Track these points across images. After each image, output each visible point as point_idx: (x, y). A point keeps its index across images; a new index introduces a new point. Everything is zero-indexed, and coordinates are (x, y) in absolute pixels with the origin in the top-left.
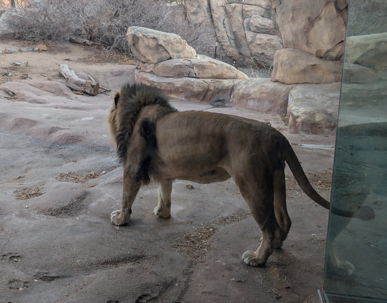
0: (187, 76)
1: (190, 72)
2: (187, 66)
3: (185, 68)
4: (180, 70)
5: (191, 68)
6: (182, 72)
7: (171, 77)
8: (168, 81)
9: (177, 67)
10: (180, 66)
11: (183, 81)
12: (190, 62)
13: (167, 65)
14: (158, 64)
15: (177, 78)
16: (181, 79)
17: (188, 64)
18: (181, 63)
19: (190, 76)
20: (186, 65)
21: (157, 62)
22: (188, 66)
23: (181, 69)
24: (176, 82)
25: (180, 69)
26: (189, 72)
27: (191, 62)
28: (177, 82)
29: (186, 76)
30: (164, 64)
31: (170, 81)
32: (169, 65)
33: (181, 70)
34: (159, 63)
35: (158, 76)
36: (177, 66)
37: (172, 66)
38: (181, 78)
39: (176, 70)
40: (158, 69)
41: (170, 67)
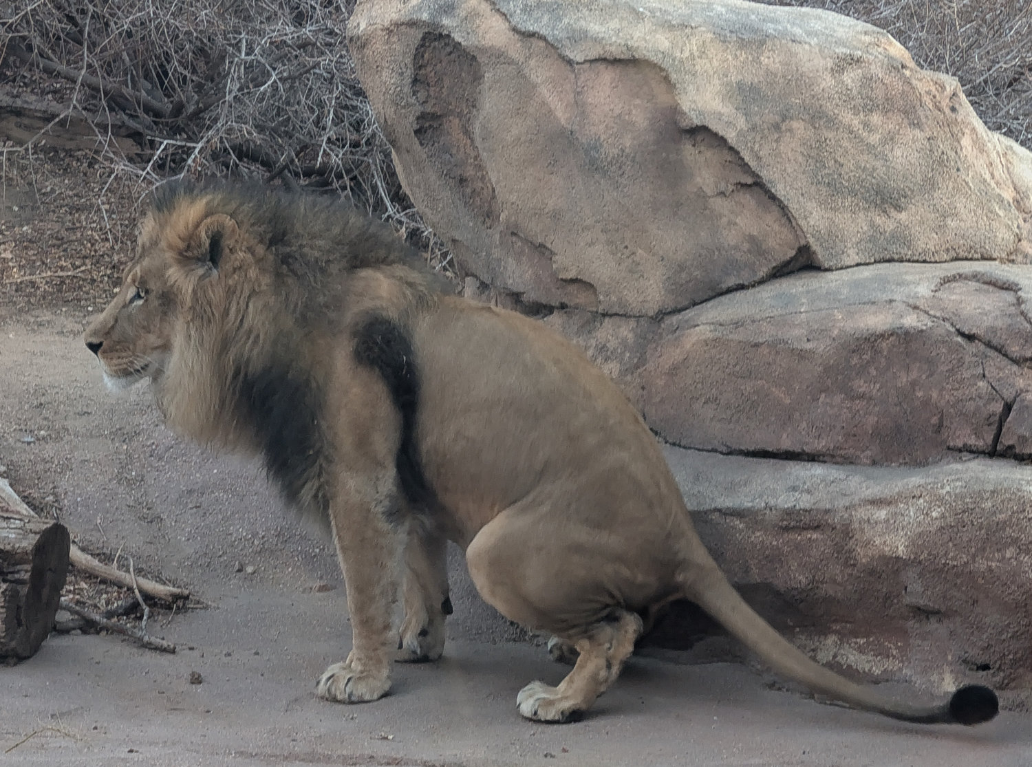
0: (981, 443)
1: (1008, 408)
2: (982, 347)
3: (961, 362)
4: (903, 380)
5: (1015, 361)
6: (926, 403)
7: (813, 458)
8: (785, 501)
9: (876, 352)
10: (906, 339)
11: (941, 499)
12: (1009, 297)
13: (768, 333)
14: (675, 319)
15: (874, 463)
16: (916, 480)
17: (988, 322)
18: (916, 308)
19: (1007, 440)
20: (970, 338)
21: (670, 305)
22: (989, 345)
23: (914, 375)
24: (861, 513)
25: (908, 369)
26: (998, 407)
27: (1019, 301)
28: (882, 514)
29: (972, 441)
30: (737, 324)
31: (804, 502)
32: (795, 335)
33: (913, 384)
34: (689, 314)
35: (674, 444)
36: (871, 341)
37: (820, 346)
38: (919, 463)
39: (860, 385)
40: (674, 371)
41: (802, 355)
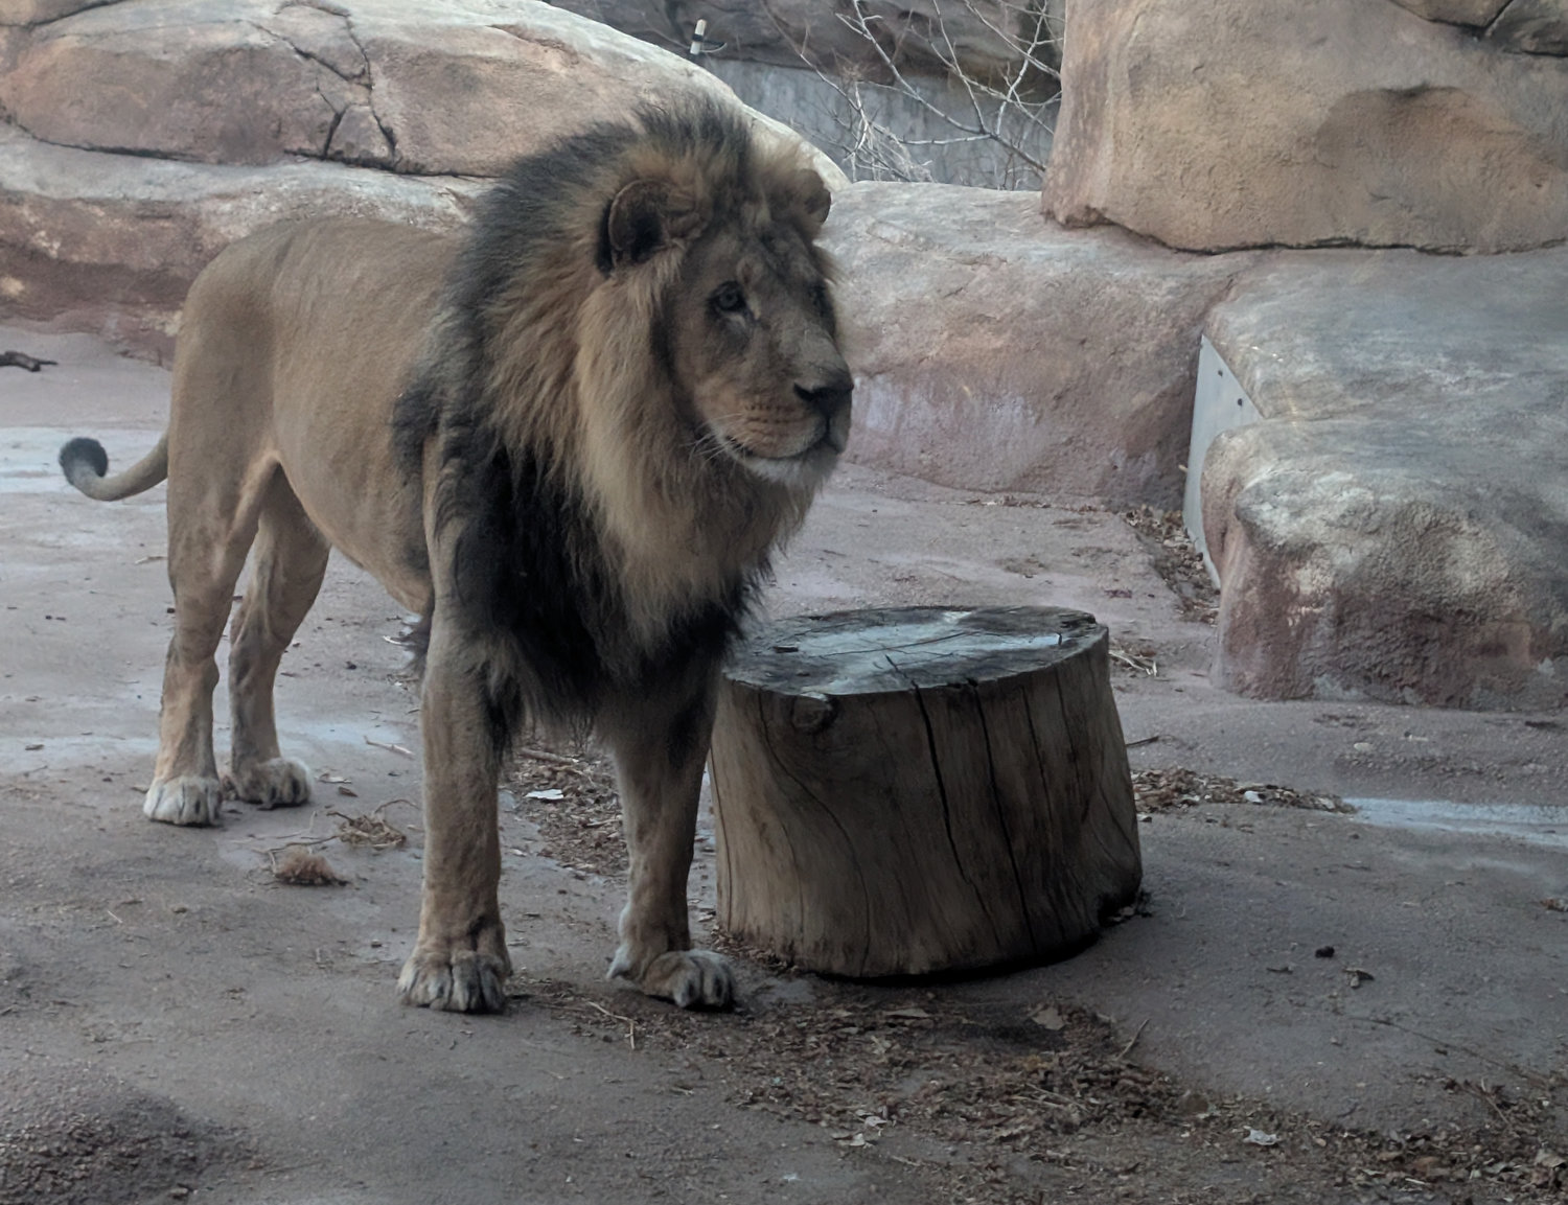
0: (313, 148)
1: (338, 118)
2: (317, 64)
3: (298, 78)
4: (248, 90)
5: (346, 78)
6: (267, 111)
7: (166, 156)
8: (141, 193)
9: (224, 65)
10: (251, 53)
11: (279, 196)
12: (341, 22)
13: (128, 44)
14: (45, 29)
15: (220, 162)
16: (256, 178)
17: (322, 42)
18: (260, 28)
19: (336, 147)
20: (307, 56)
21: (41, 16)
22: (322, 62)
23: (257, 86)
24: (209, 206)
25: (252, 81)
26: (329, 117)
27: (350, 26)
28: (227, 207)
29: (306, 146)
30: (101, 36)
31: (159, 194)
32: (153, 47)
33: (257, 94)
34: (58, 24)
35: (42, 140)
36: (220, 55)
37: (174, 58)
38: (261, 164)
39: (209, 94)
40: (43, 74)
41: (159, 65)
